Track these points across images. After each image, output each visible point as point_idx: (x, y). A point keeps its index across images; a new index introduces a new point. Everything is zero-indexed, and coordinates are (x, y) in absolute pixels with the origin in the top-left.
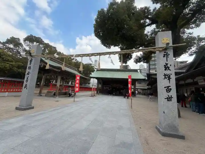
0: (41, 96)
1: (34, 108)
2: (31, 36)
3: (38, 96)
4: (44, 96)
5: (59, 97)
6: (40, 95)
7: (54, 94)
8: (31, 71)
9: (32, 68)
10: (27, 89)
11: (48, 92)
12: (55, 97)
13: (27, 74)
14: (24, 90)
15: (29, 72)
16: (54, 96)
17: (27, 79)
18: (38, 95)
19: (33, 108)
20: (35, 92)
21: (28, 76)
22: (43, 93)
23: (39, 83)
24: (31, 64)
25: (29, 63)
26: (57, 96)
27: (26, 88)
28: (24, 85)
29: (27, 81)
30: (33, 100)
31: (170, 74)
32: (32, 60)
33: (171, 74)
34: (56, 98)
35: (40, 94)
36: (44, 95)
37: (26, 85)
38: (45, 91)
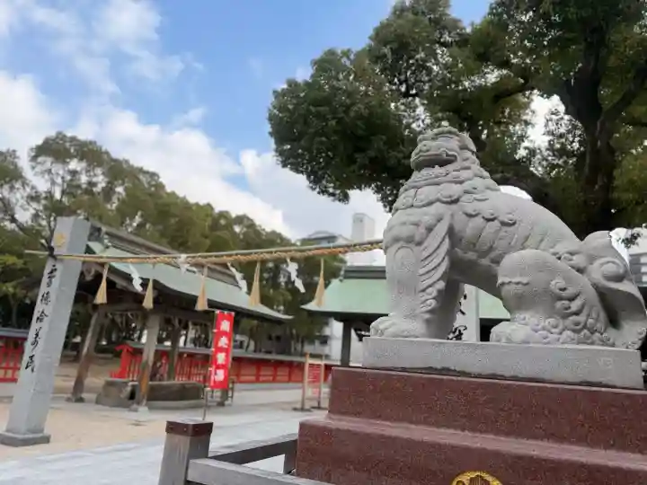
0: (81, 400)
1: (51, 439)
2: (61, 137)
3: (68, 400)
4: (90, 401)
5: (151, 408)
6: (78, 396)
7: (132, 396)
8: (48, 309)
9: (53, 297)
10: (33, 370)
11: (109, 384)
12: (135, 406)
13: (38, 318)
14: (24, 374)
15: (43, 312)
16: (131, 402)
17: (37, 335)
18: (69, 395)
19: (46, 440)
20: (60, 382)
21: (39, 325)
22: (91, 390)
23: (78, 339)
24: (52, 286)
25: (45, 280)
26: (139, 403)
27: (30, 369)
28: (26, 358)
29: (35, 343)
30: (48, 416)
31: (462, 329)
32: (56, 270)
33: (466, 329)
34: (136, 411)
35: (77, 394)
36: (93, 396)
37: (31, 357)
38: (96, 380)
